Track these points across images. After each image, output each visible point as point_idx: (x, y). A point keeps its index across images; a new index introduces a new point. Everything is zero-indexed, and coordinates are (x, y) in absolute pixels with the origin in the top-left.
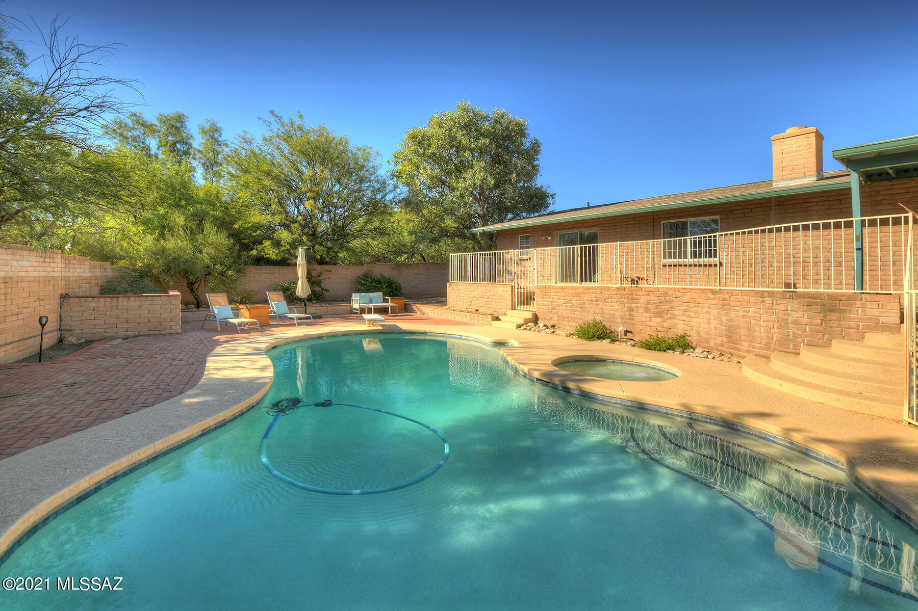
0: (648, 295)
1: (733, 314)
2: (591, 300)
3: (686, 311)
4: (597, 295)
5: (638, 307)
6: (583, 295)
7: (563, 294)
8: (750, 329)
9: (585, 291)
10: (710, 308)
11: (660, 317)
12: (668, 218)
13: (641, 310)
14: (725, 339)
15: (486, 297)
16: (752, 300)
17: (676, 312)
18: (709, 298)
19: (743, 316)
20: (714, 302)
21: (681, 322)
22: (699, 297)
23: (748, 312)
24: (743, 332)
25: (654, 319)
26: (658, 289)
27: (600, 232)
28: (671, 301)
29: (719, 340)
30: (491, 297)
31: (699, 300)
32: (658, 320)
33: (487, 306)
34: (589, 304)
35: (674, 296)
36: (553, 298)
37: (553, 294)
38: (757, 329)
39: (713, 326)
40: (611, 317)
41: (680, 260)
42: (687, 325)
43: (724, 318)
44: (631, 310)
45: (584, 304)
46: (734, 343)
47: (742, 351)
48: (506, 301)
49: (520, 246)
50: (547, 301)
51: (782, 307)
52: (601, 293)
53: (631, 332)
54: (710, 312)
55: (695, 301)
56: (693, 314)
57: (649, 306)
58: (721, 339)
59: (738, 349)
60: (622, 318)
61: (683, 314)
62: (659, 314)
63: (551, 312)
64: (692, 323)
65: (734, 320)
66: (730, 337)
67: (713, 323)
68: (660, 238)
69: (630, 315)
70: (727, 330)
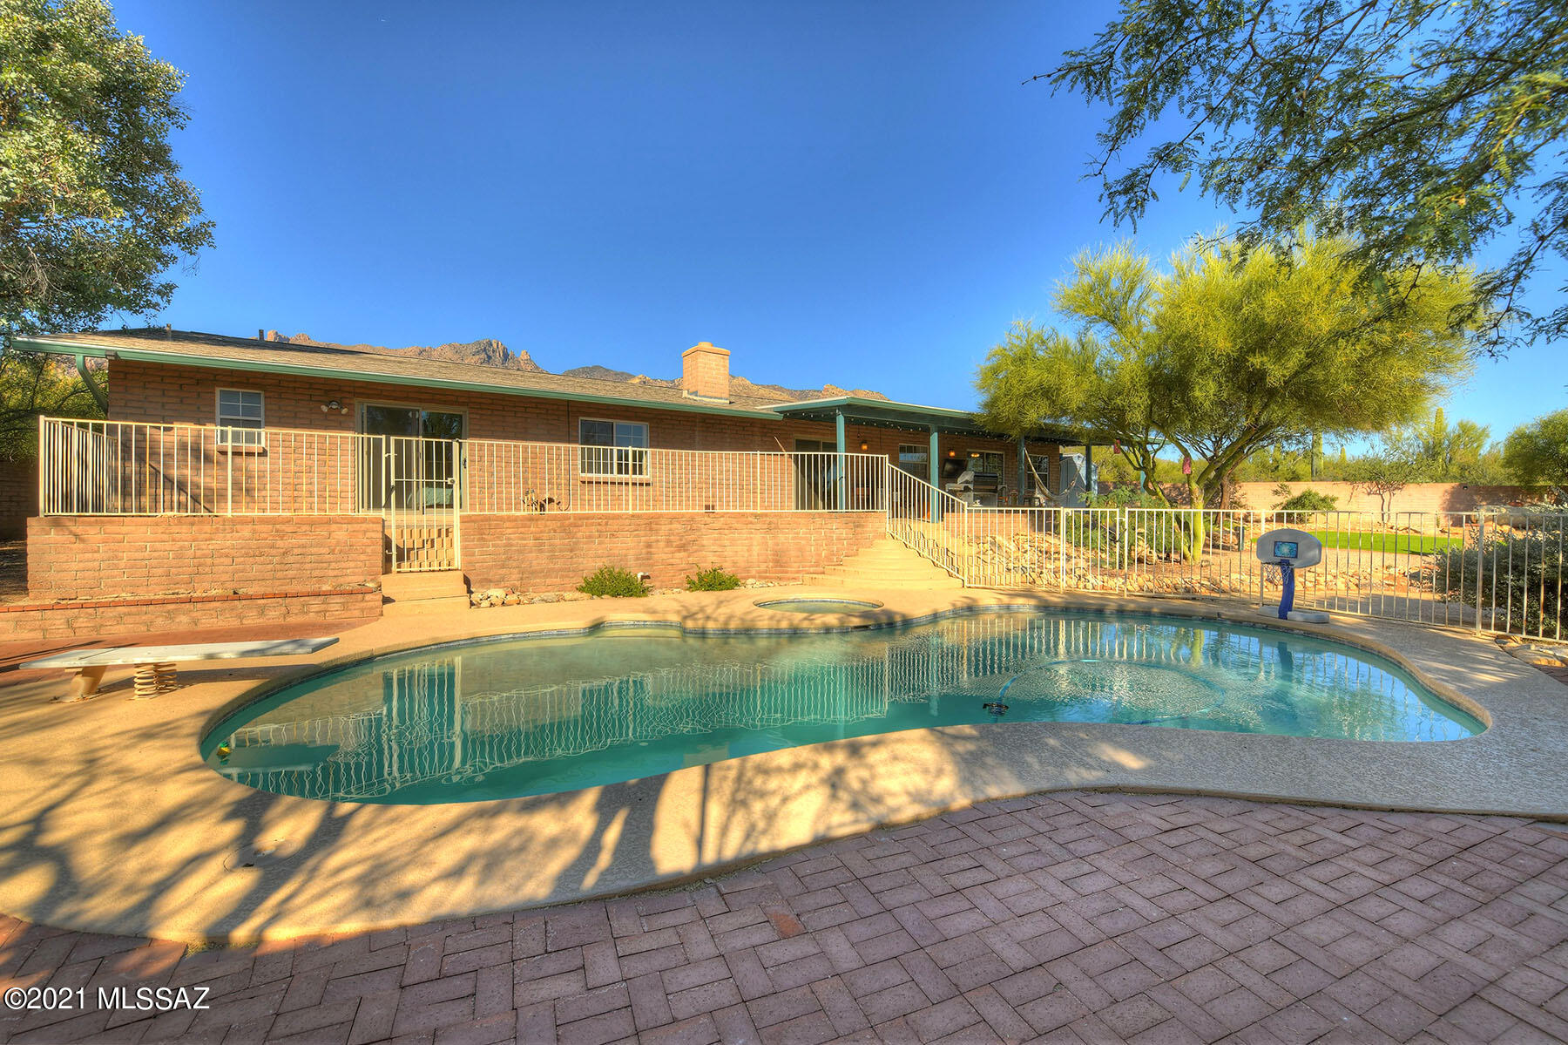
0: (671, 523)
1: (781, 537)
2: (590, 537)
3: (719, 539)
4: (599, 527)
5: (658, 541)
6: (575, 529)
7: (532, 529)
8: (801, 550)
9: (580, 522)
10: (752, 533)
11: (685, 550)
12: (589, 415)
13: (662, 544)
14: (770, 564)
15: (274, 551)
16: (802, 521)
17: (705, 542)
18: (751, 523)
19: (793, 539)
20: (758, 526)
21: (711, 554)
22: (738, 522)
23: (798, 533)
24: (793, 553)
25: (677, 555)
26: (683, 515)
28: (699, 529)
29: (763, 567)
30: (296, 551)
31: (736, 525)
32: (681, 554)
33: (280, 574)
34: (586, 543)
38: (808, 548)
39: (755, 553)
40: (621, 560)
41: (605, 475)
42: (719, 556)
43: (770, 542)
44: (649, 546)
45: (575, 543)
46: (781, 566)
47: (792, 573)
48: (363, 557)
49: (218, 417)
51: (829, 526)
52: (607, 524)
53: (648, 577)
54: (751, 538)
56: (727, 543)
57: (672, 537)
58: (765, 564)
59: (787, 572)
60: (638, 559)
61: (715, 544)
62: (682, 548)
63: (503, 567)
64: (726, 553)
65: (783, 544)
66: (777, 561)
67: (756, 550)
68: (576, 442)
69: (649, 553)
70: (773, 555)
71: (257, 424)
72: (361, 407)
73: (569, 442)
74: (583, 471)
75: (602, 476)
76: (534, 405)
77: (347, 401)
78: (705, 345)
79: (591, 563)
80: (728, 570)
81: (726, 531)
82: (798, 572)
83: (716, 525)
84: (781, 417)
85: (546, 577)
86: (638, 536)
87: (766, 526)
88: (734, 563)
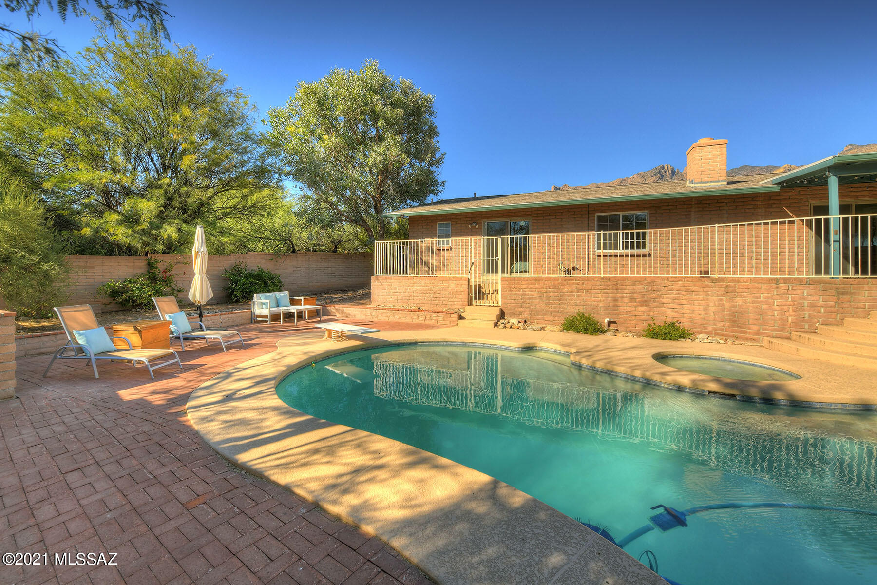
0: (634, 285)
1: (739, 300)
2: (572, 292)
3: (678, 299)
4: (578, 286)
5: (623, 297)
6: (562, 287)
7: (537, 286)
9: (565, 283)
10: (709, 295)
11: (646, 306)
12: (602, 211)
13: (626, 300)
14: (727, 324)
15: (431, 292)
16: (764, 286)
17: (664, 300)
18: (707, 286)
19: (753, 302)
20: (716, 289)
21: (670, 310)
22: (694, 285)
23: (757, 297)
24: (752, 316)
25: (640, 308)
26: (645, 279)
27: (533, 221)
28: (658, 290)
29: (720, 325)
30: (438, 292)
31: (693, 288)
32: (643, 309)
33: (433, 302)
34: (569, 296)
35: (662, 285)
36: (524, 291)
37: (524, 286)
38: (770, 312)
39: (711, 313)
40: (593, 309)
42: (677, 312)
43: (727, 305)
44: (615, 300)
45: (563, 296)
46: (738, 327)
47: (750, 333)
48: (461, 297)
49: (438, 235)
50: (516, 294)
51: (798, 292)
52: (583, 284)
53: (615, 323)
54: (707, 299)
55: (689, 289)
56: (684, 302)
57: (635, 295)
58: (722, 324)
59: (745, 333)
60: (606, 309)
61: (673, 302)
62: (644, 303)
63: (521, 307)
64: (683, 311)
65: (740, 306)
66: (734, 322)
67: (712, 309)
68: (593, 230)
69: (614, 305)
70: (730, 316)
71: (448, 237)
72: (484, 224)
73: (588, 230)
74: (599, 248)
75: (613, 251)
76: (566, 210)
77: (479, 222)
78: (704, 141)
79: (572, 310)
80: (685, 324)
81: (684, 293)
82: (758, 334)
83: (675, 287)
84: (778, 188)
85: (545, 315)
86: (606, 293)
87: (723, 289)
88: (692, 320)
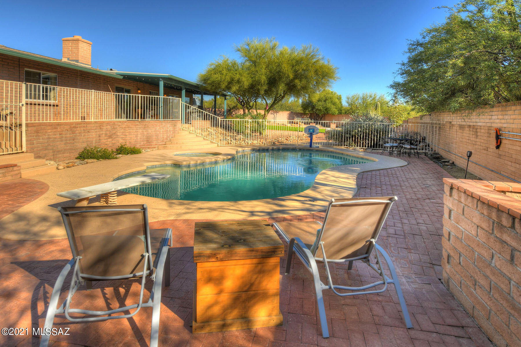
1: (150, 131)
2: (81, 133)
3: (124, 132)
5: (102, 134)
8: (157, 136)
10: (137, 129)
11: (111, 138)
12: (29, 67)
13: (104, 135)
14: (145, 142)
16: (158, 124)
17: (118, 134)
18: (137, 125)
19: (154, 131)
20: (140, 126)
21: (120, 139)
23: (156, 129)
24: (154, 137)
31: (131, 126)
32: (110, 140)
34: (79, 136)
35: (118, 125)
37: (49, 131)
38: (159, 135)
39: (139, 138)
40: (91, 143)
41: (35, 100)
42: (124, 140)
43: (145, 133)
44: (100, 136)
45: (75, 136)
46: (149, 143)
47: (153, 145)
51: (167, 126)
52: (86, 126)
54: (137, 132)
55: (129, 127)
56: (127, 134)
57: (107, 132)
58: (143, 142)
59: (152, 145)
60: (96, 142)
61: (122, 135)
62: (110, 137)
63: (46, 149)
64: (127, 138)
65: (150, 133)
66: (148, 141)
67: (139, 136)
69: (100, 139)
70: (146, 138)
74: (26, 98)
78: (79, 37)
81: (127, 129)
82: (156, 145)
83: (123, 126)
84: (122, 77)
85: (63, 153)
86: (96, 132)
87: (143, 126)
88: (130, 142)
